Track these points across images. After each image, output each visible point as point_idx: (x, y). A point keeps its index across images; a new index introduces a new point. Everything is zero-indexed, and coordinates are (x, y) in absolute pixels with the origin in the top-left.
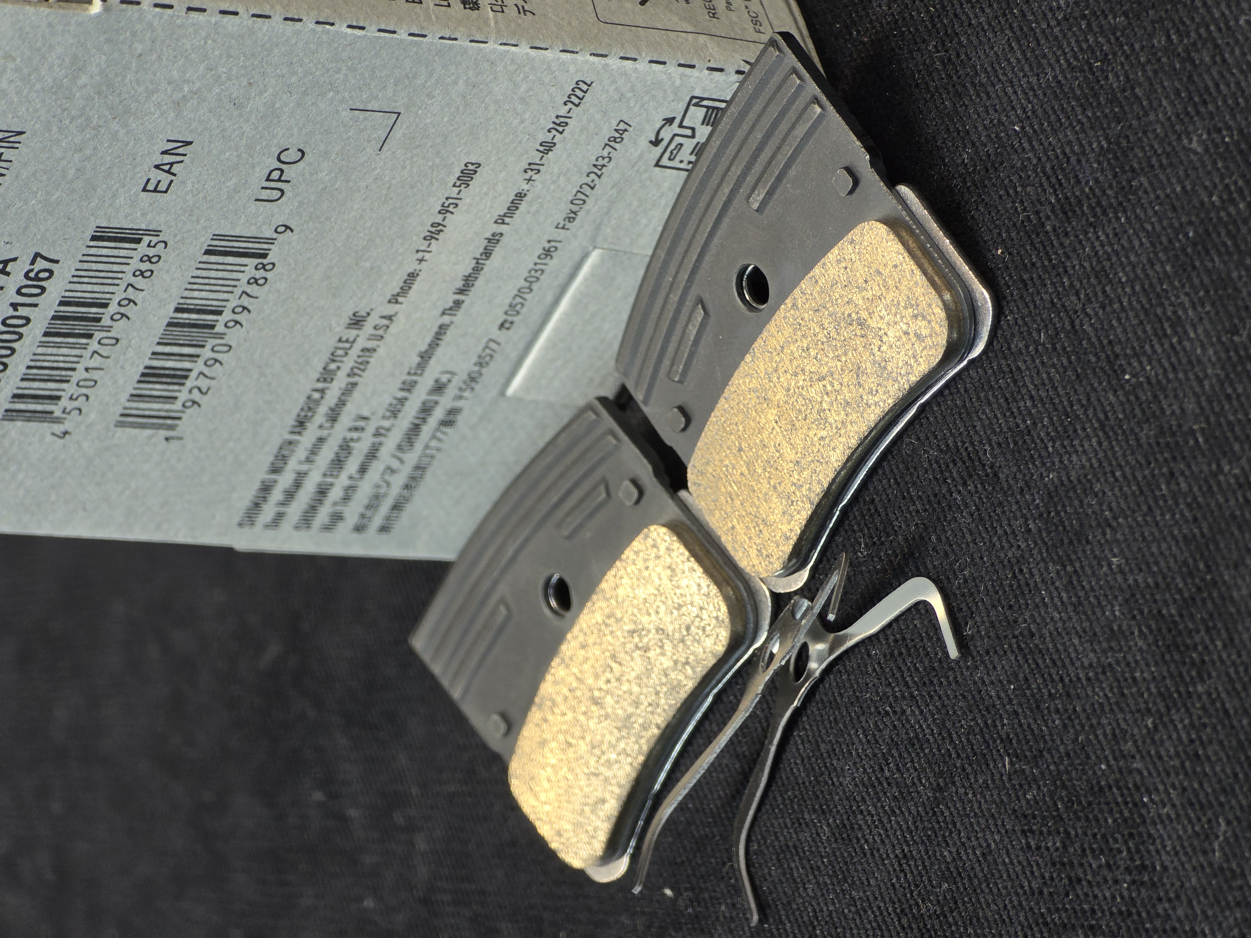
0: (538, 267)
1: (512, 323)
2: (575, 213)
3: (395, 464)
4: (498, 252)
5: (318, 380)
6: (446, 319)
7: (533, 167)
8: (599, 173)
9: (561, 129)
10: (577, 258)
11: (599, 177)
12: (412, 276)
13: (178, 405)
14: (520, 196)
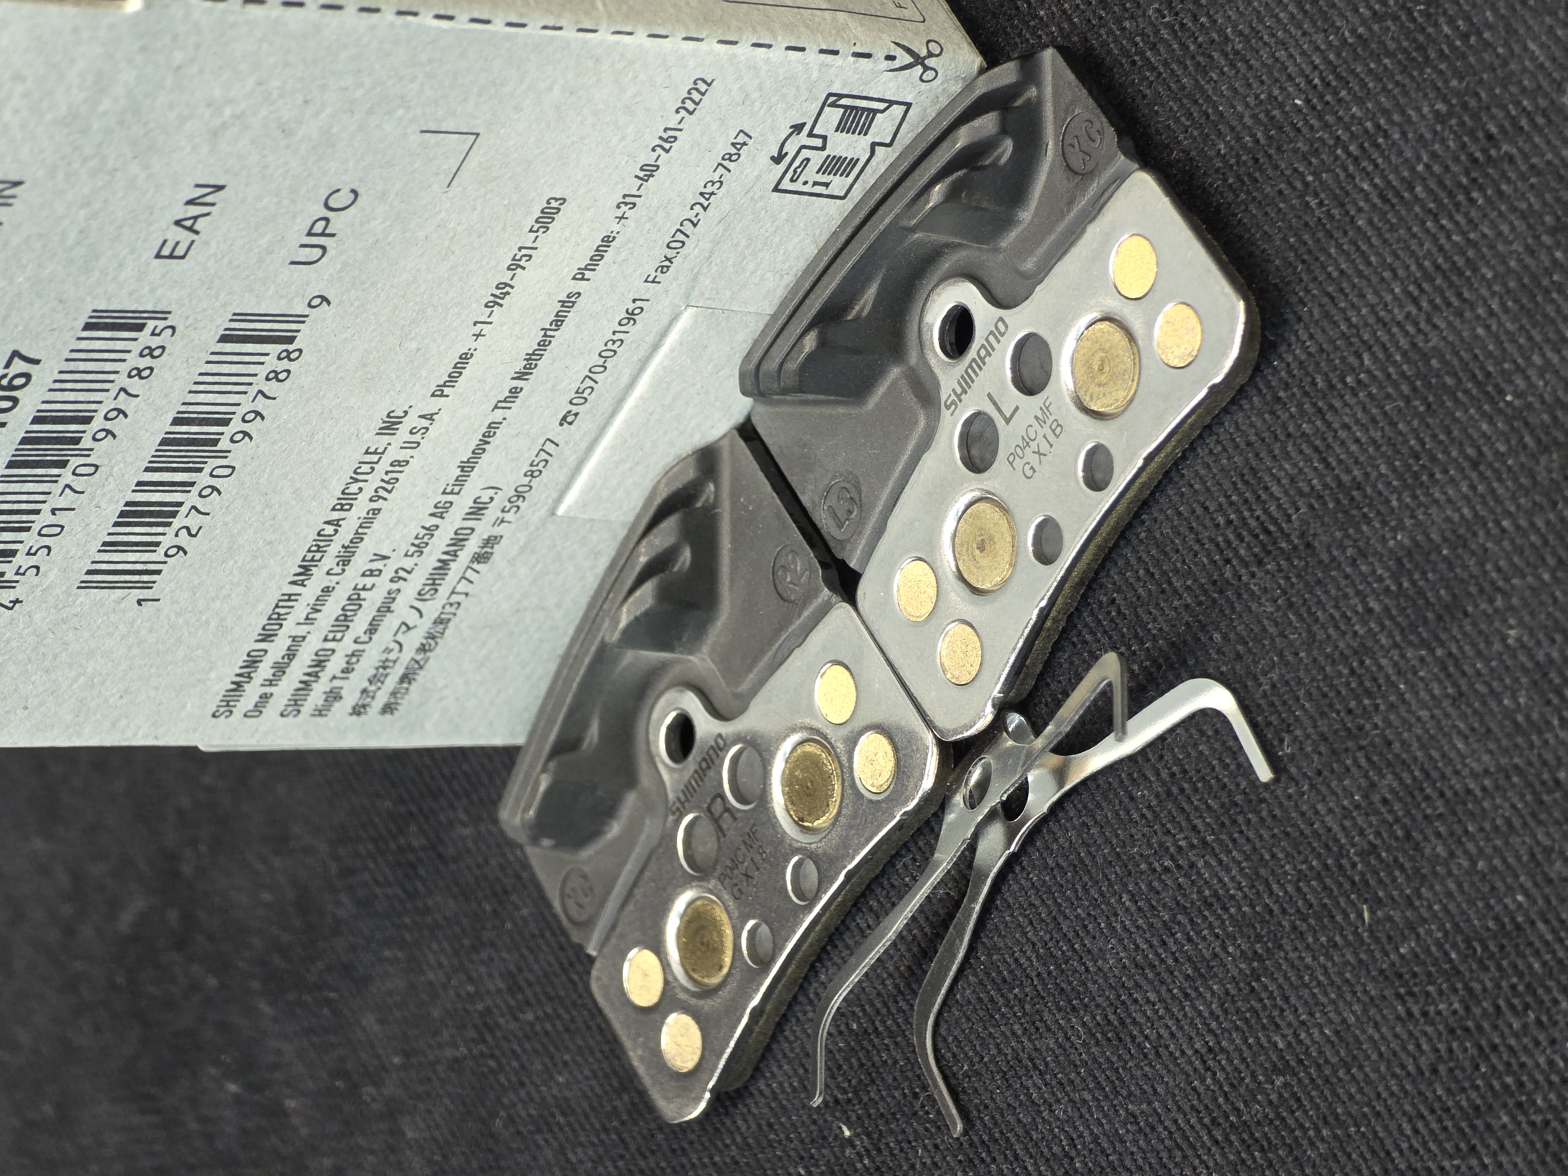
0: (618, 336)
1: (576, 415)
2: (669, 260)
3: (412, 618)
4: (572, 318)
5: (334, 509)
6: (499, 414)
7: (628, 200)
8: (706, 204)
9: (667, 146)
10: (665, 322)
11: (705, 209)
12: (465, 358)
13: (159, 555)
14: (608, 240)
